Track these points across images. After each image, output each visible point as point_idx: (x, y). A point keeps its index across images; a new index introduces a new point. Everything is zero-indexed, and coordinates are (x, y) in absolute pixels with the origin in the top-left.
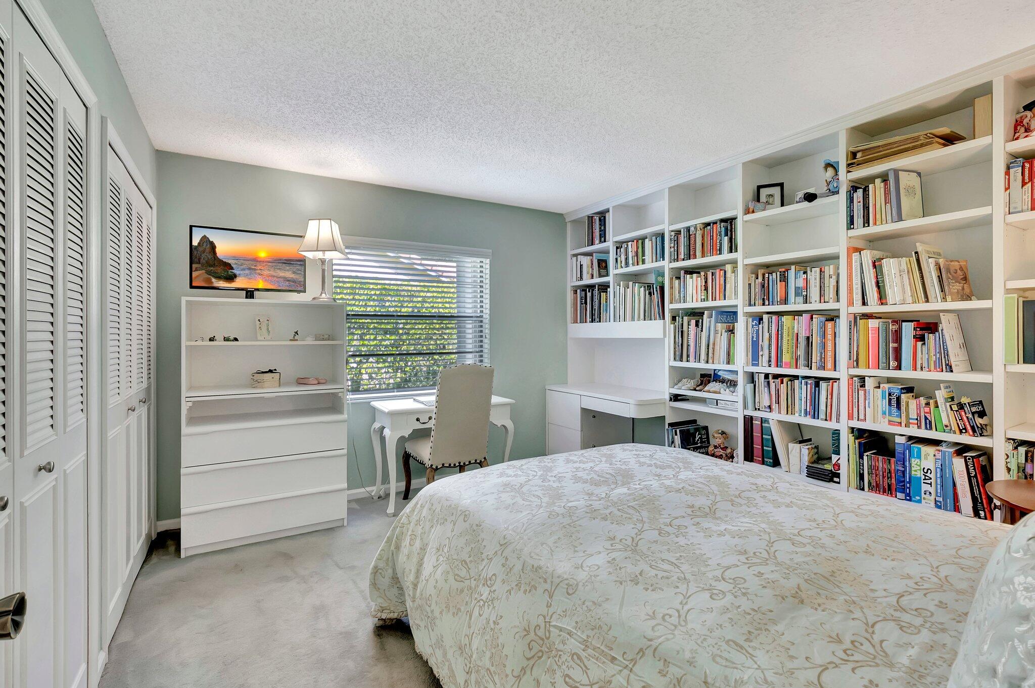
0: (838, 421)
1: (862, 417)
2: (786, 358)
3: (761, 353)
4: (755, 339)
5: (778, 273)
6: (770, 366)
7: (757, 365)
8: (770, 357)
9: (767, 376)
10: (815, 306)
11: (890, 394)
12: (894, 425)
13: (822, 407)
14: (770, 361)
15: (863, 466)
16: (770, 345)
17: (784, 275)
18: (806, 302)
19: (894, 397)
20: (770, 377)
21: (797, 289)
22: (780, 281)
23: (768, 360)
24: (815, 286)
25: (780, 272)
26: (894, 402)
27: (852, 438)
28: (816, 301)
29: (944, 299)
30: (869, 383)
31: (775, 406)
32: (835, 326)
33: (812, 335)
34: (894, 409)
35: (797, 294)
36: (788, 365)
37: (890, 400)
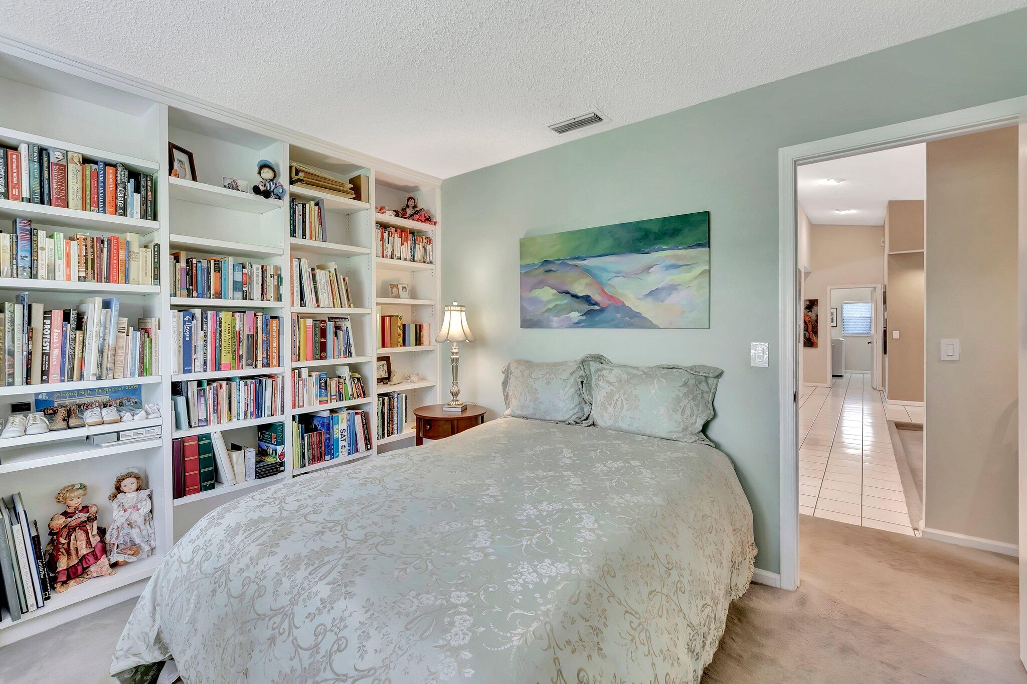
0: (283, 412)
1: (301, 404)
2: (226, 359)
3: (193, 357)
4: (187, 339)
5: (212, 262)
6: (205, 370)
7: (190, 371)
8: (205, 360)
9: (200, 383)
10: (257, 303)
11: (320, 380)
12: (323, 403)
13: (268, 403)
14: (205, 364)
15: (304, 446)
16: (205, 345)
17: (218, 264)
18: (245, 297)
19: (323, 381)
20: (205, 383)
21: (235, 282)
22: (215, 271)
23: (202, 362)
24: (257, 283)
25: (215, 261)
26: (323, 386)
27: (295, 424)
28: (258, 299)
29: (349, 306)
30: (305, 373)
31: (213, 417)
32: (278, 324)
33: (257, 333)
34: (323, 391)
35: (235, 289)
36: (229, 367)
37: (320, 384)
